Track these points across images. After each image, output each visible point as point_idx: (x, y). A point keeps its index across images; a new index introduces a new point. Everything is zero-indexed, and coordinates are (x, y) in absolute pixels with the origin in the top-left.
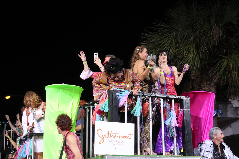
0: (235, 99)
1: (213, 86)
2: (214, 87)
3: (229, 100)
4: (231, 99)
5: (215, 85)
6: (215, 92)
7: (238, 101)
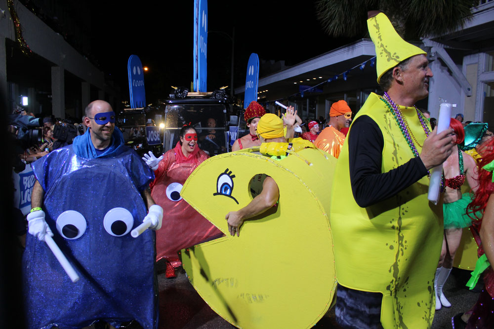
0: (427, 38)
3: (421, 38)
4: (423, 37)
5: (405, 19)
6: (404, 27)
7: (431, 40)
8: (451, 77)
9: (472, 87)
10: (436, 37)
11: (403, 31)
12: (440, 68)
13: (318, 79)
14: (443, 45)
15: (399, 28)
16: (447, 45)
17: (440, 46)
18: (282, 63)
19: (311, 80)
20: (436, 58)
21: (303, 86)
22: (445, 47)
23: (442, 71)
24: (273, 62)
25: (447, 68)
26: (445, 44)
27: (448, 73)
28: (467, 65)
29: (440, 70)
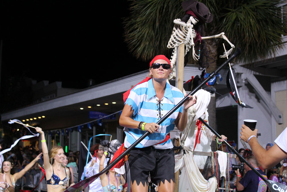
0: (237, 64)
1: (214, 45)
2: (215, 47)
3: (231, 64)
4: (233, 63)
5: (216, 45)
6: (216, 53)
7: (241, 66)
8: (259, 104)
9: (283, 115)
10: (247, 63)
11: (216, 56)
12: (248, 94)
13: (111, 105)
14: (253, 72)
15: (212, 53)
16: (256, 71)
17: (250, 72)
18: (59, 84)
19: (103, 105)
20: (243, 85)
21: (93, 113)
22: (255, 73)
23: (250, 98)
24: (46, 83)
25: (254, 95)
26: (254, 71)
27: (256, 100)
28: (276, 92)
29: (248, 97)
